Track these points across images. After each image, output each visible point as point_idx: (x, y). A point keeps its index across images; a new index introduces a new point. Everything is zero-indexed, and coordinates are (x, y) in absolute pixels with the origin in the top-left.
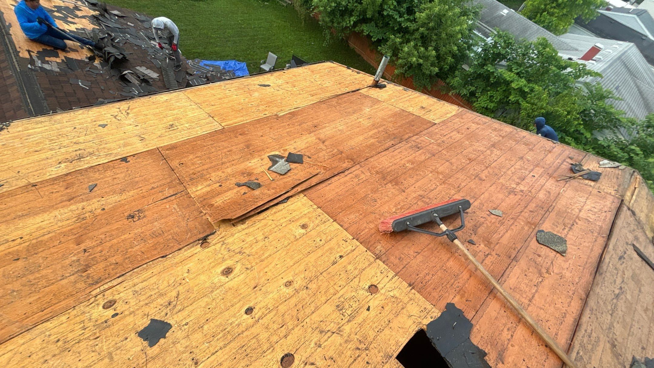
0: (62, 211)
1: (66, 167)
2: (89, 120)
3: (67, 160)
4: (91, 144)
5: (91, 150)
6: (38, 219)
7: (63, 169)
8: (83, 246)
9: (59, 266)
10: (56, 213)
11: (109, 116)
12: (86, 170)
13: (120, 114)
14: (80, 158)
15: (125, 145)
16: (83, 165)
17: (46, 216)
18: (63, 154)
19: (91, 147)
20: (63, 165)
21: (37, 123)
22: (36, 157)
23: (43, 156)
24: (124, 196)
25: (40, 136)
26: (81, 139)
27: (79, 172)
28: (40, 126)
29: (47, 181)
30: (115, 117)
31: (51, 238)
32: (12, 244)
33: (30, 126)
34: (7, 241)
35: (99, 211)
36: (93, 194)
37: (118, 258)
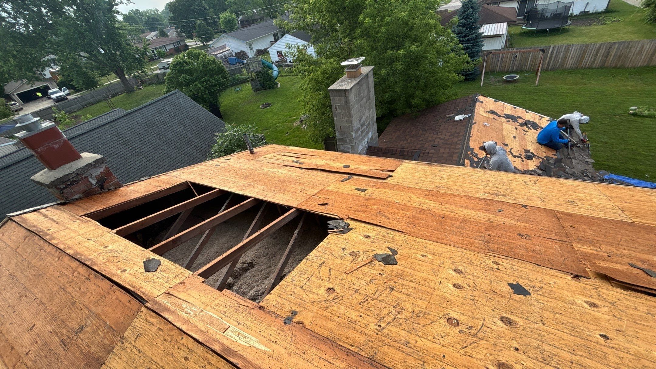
0: (481, 213)
1: (488, 196)
2: (507, 178)
3: (489, 193)
4: (505, 191)
5: (504, 194)
6: (469, 211)
7: (486, 196)
8: (488, 233)
9: (475, 234)
10: (479, 213)
11: (521, 180)
12: (499, 201)
13: (529, 182)
14: (497, 195)
15: (528, 199)
16: (498, 199)
17: (473, 212)
18: (487, 189)
19: (505, 192)
20: (486, 194)
21: (477, 171)
22: (473, 186)
23: (478, 187)
24: (518, 223)
25: (478, 177)
26: (500, 187)
27: (495, 201)
28: (478, 173)
29: (477, 198)
30: (525, 182)
31: (474, 222)
32: (456, 215)
33: (474, 172)
34: (454, 213)
35: (501, 223)
36: (500, 214)
37: (507, 248)
